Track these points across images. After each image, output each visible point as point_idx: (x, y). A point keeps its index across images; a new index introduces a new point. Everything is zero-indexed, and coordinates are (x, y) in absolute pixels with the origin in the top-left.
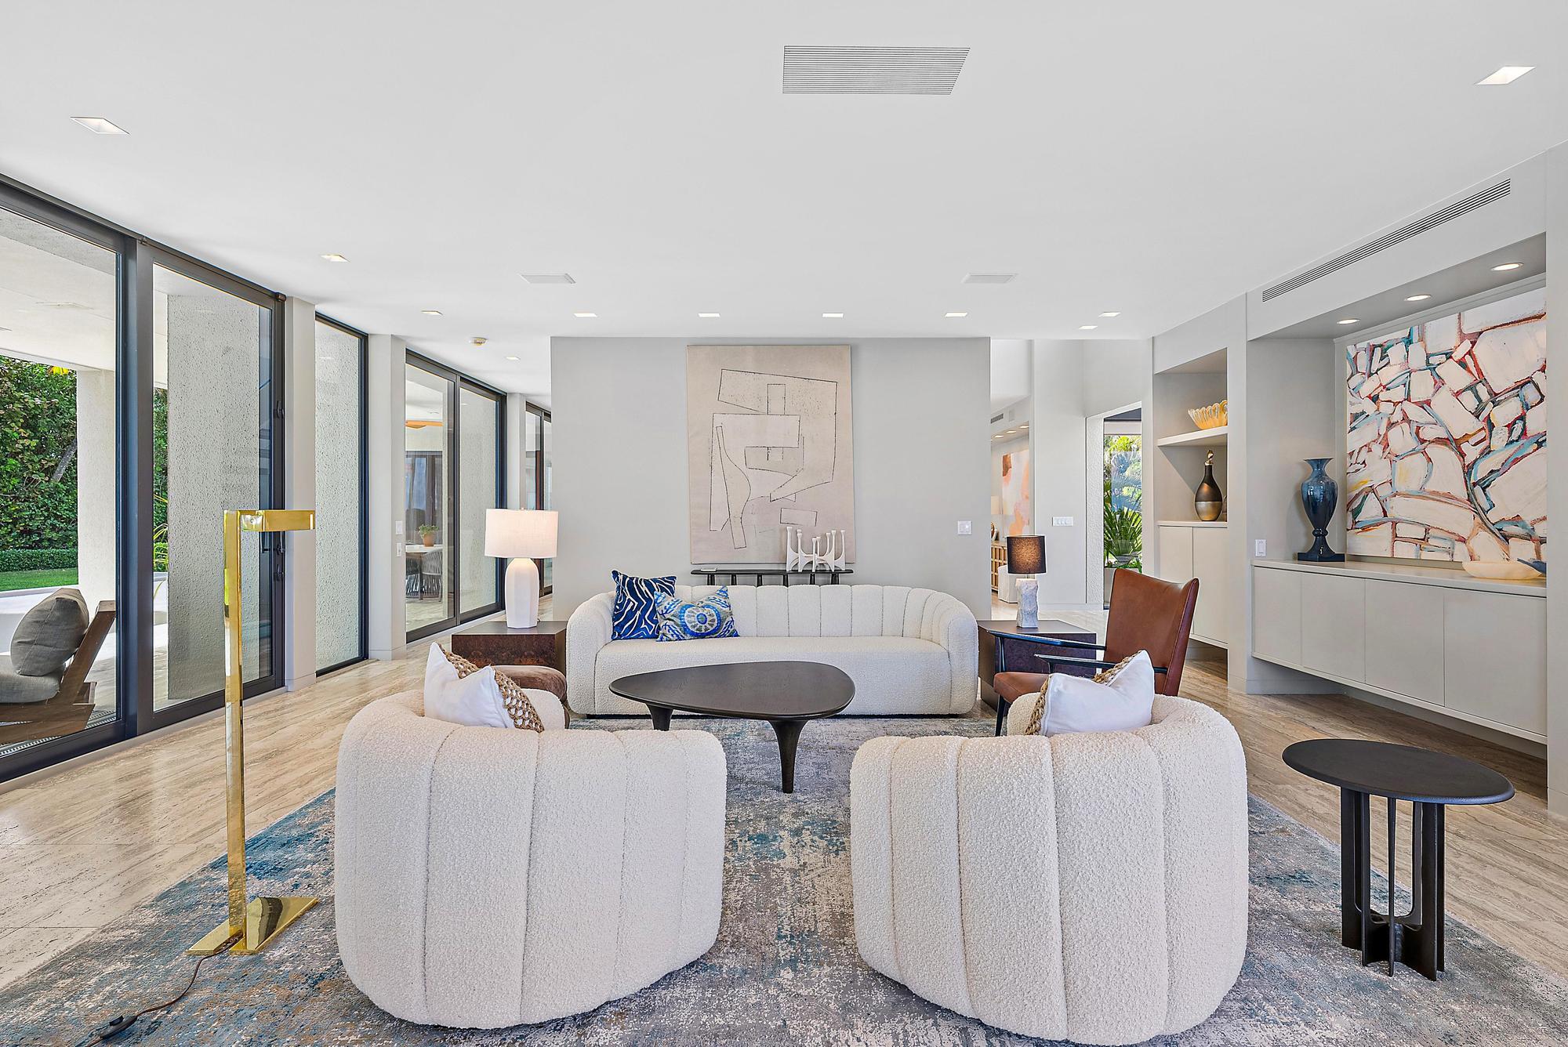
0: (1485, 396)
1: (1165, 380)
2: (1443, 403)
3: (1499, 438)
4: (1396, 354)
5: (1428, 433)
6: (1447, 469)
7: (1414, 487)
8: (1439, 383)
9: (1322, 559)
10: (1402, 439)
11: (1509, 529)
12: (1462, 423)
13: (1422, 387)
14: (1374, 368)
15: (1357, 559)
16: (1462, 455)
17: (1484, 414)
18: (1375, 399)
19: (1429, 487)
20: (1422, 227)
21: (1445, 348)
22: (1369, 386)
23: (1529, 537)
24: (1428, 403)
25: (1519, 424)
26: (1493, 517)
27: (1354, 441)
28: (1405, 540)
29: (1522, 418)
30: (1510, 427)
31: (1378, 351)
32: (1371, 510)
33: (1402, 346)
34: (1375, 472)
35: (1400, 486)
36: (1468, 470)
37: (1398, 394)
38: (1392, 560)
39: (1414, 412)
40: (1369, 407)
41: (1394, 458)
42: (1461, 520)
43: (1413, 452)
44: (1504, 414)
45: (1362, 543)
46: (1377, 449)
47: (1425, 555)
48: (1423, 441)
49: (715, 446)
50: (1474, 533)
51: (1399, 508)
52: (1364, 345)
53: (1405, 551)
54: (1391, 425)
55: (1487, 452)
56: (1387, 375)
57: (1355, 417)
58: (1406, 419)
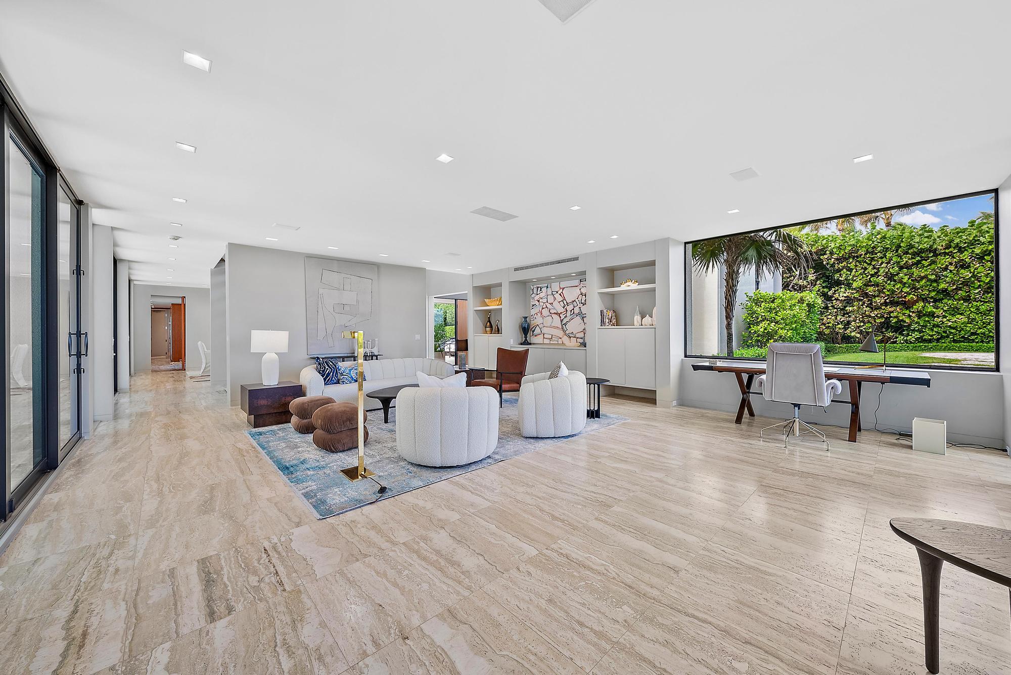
0: (565, 303)
1: (476, 288)
2: (556, 304)
3: (568, 314)
4: (544, 290)
5: (552, 311)
6: (557, 321)
7: (549, 325)
8: (555, 299)
9: (527, 345)
10: (545, 312)
11: (571, 335)
12: (560, 309)
13: (551, 299)
14: (538, 293)
15: (534, 344)
16: (560, 317)
17: (565, 308)
18: (539, 301)
19: (553, 325)
20: (559, 262)
21: (556, 291)
22: (537, 298)
23: (575, 337)
24: (552, 303)
25: (573, 310)
26: (567, 332)
27: (533, 312)
28: (546, 338)
29: (573, 309)
30: (571, 311)
31: (539, 288)
32: (537, 331)
33: (546, 288)
34: (538, 320)
35: (545, 325)
36: (562, 321)
37: (545, 300)
38: (543, 344)
39: (549, 306)
40: (537, 303)
41: (543, 317)
42: (560, 333)
43: (548, 316)
44: (570, 308)
45: (534, 340)
46: (539, 314)
47: (551, 342)
48: (551, 313)
49: (320, 303)
50: (563, 336)
51: (545, 330)
52: (536, 286)
53: (546, 341)
54: (543, 308)
55: (566, 317)
56: (542, 295)
57: (533, 305)
58: (546, 307)
